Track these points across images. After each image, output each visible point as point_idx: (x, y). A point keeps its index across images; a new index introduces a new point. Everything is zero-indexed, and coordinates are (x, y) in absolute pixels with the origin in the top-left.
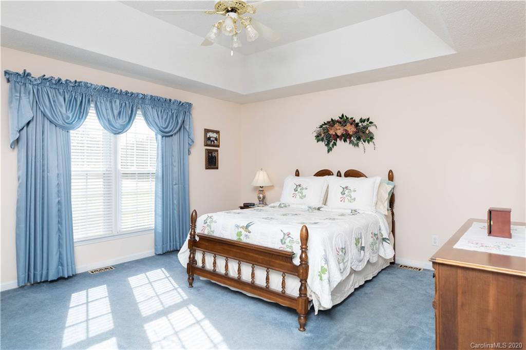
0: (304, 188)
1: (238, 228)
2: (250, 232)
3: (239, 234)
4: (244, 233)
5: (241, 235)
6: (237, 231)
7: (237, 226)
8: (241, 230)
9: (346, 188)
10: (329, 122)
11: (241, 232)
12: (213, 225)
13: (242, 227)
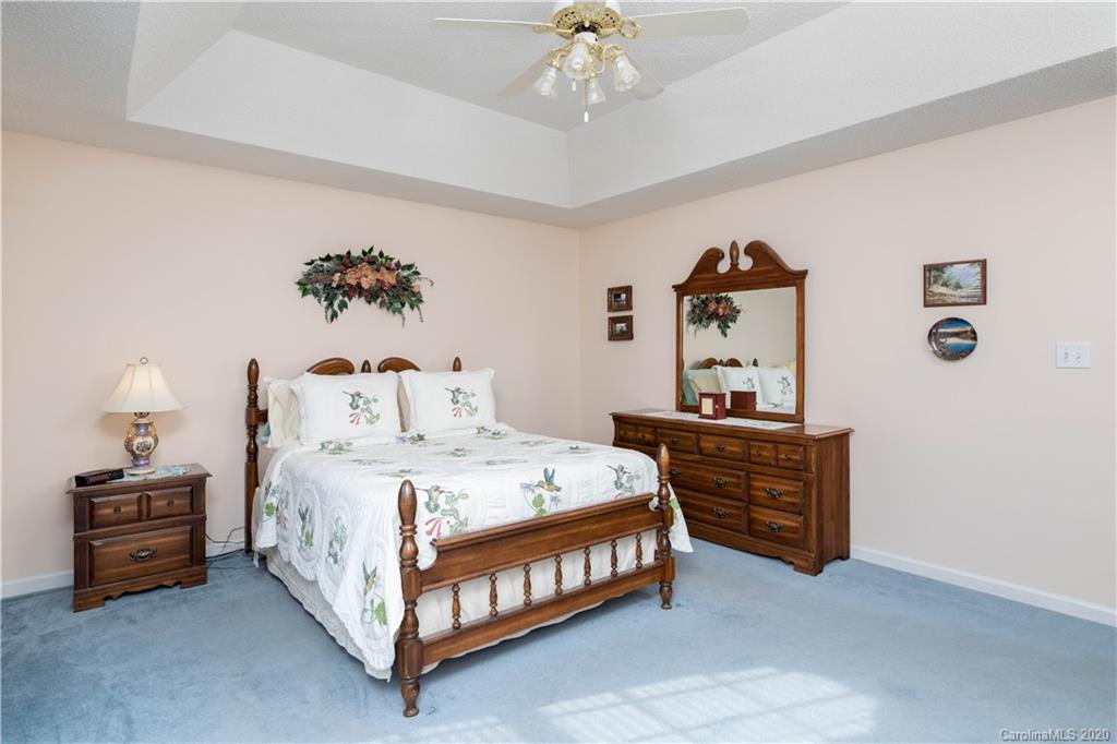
0: (370, 398)
1: (533, 491)
2: (558, 489)
3: (539, 501)
4: (547, 495)
5: (543, 501)
6: (531, 496)
7: (527, 487)
8: (541, 491)
9: (458, 390)
10: (339, 257)
11: (540, 496)
12: (461, 505)
13: (540, 485)
